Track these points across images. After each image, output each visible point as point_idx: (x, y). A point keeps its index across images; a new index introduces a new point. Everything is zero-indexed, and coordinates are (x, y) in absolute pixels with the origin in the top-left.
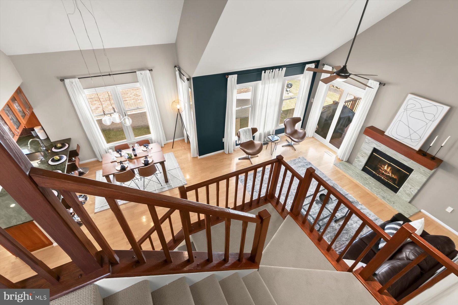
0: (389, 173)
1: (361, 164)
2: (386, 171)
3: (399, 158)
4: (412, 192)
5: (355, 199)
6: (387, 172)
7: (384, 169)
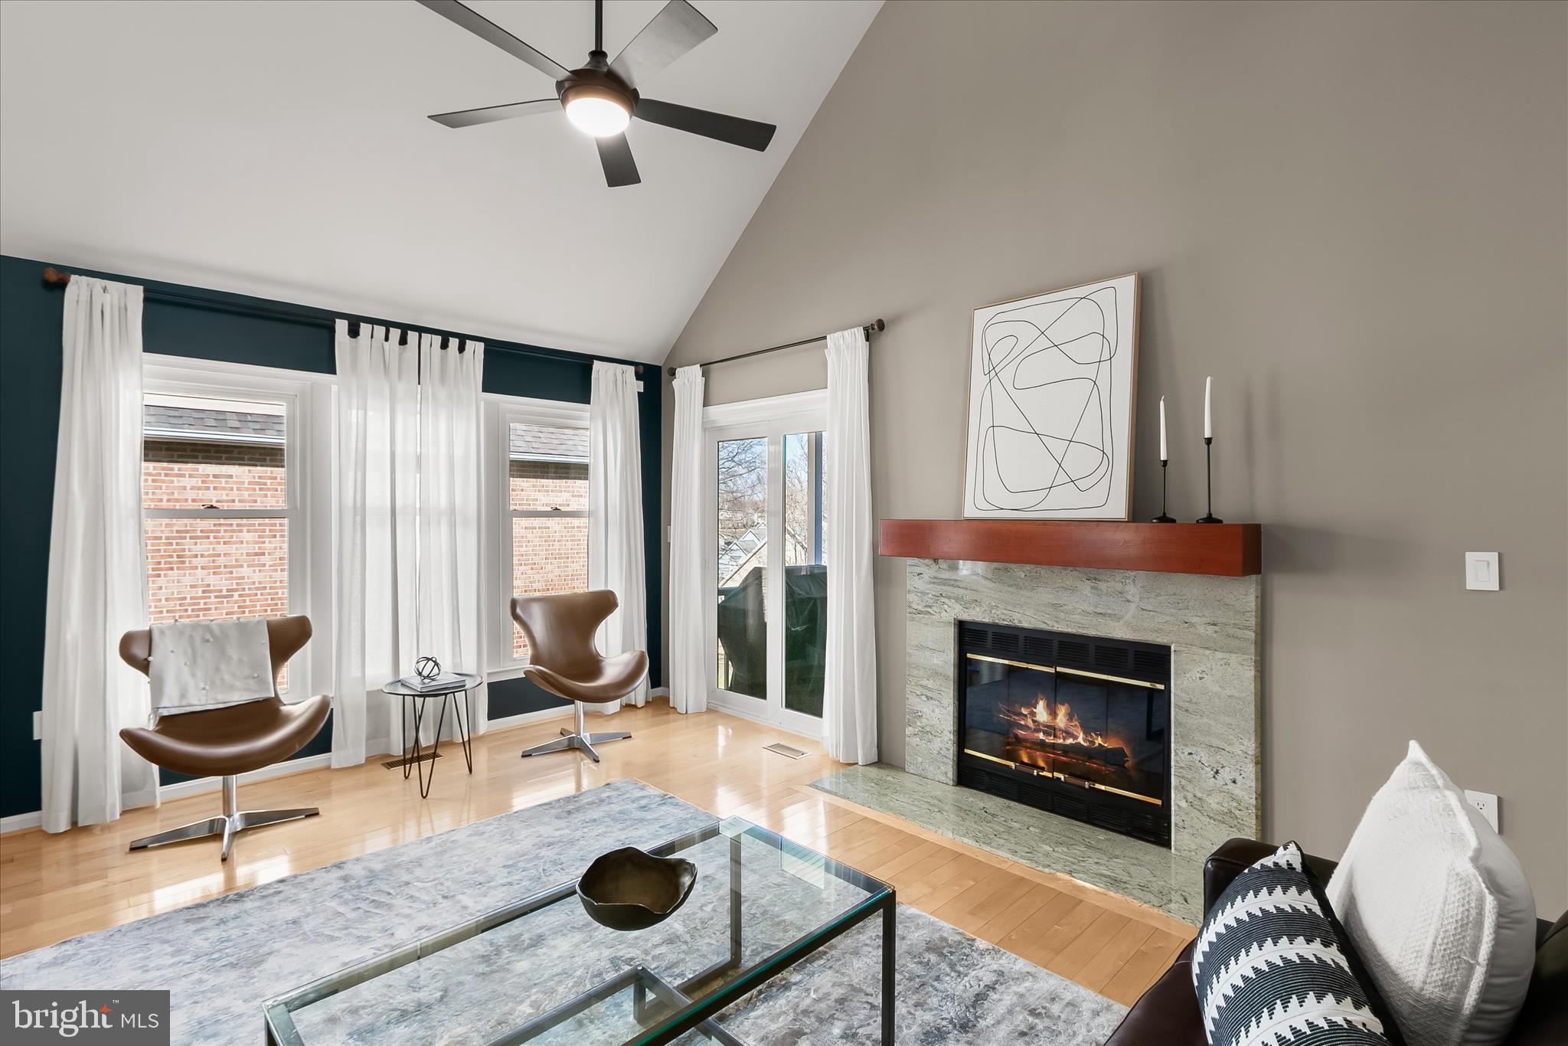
0: (1068, 734)
1: (937, 744)
2: (1051, 730)
3: (1077, 618)
4: (1237, 791)
5: (942, 923)
6: (1058, 733)
7: (1034, 721)
